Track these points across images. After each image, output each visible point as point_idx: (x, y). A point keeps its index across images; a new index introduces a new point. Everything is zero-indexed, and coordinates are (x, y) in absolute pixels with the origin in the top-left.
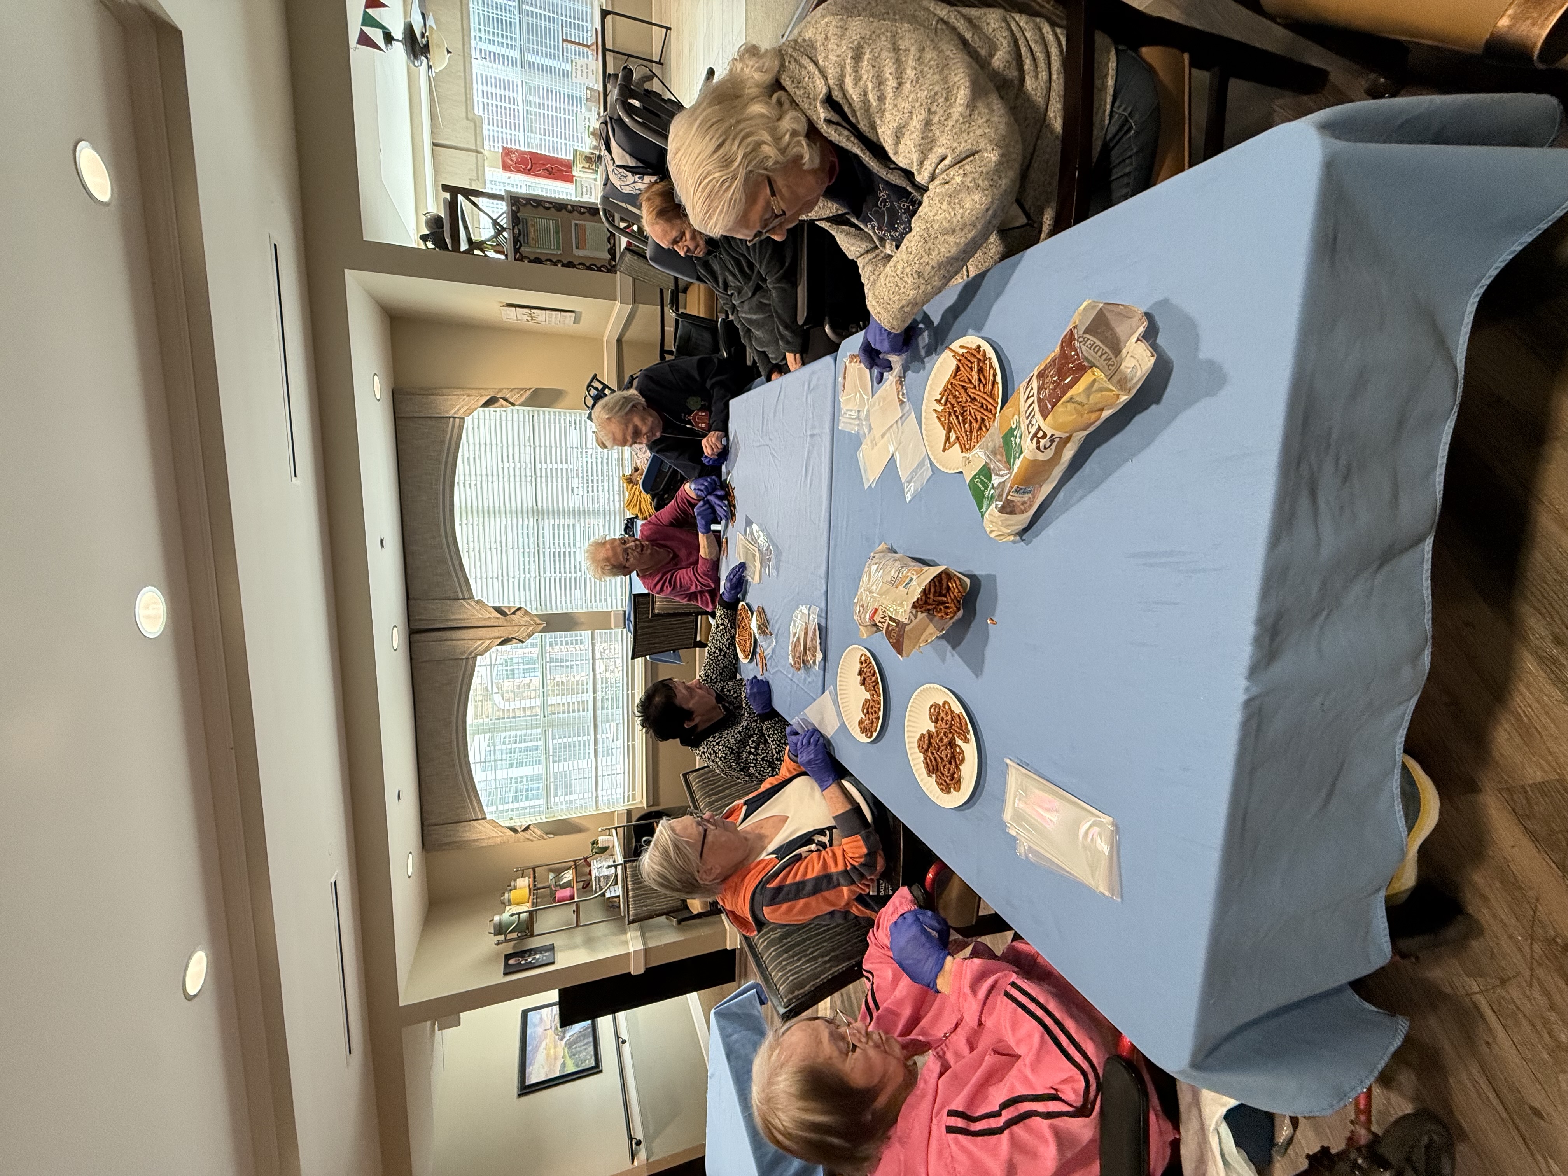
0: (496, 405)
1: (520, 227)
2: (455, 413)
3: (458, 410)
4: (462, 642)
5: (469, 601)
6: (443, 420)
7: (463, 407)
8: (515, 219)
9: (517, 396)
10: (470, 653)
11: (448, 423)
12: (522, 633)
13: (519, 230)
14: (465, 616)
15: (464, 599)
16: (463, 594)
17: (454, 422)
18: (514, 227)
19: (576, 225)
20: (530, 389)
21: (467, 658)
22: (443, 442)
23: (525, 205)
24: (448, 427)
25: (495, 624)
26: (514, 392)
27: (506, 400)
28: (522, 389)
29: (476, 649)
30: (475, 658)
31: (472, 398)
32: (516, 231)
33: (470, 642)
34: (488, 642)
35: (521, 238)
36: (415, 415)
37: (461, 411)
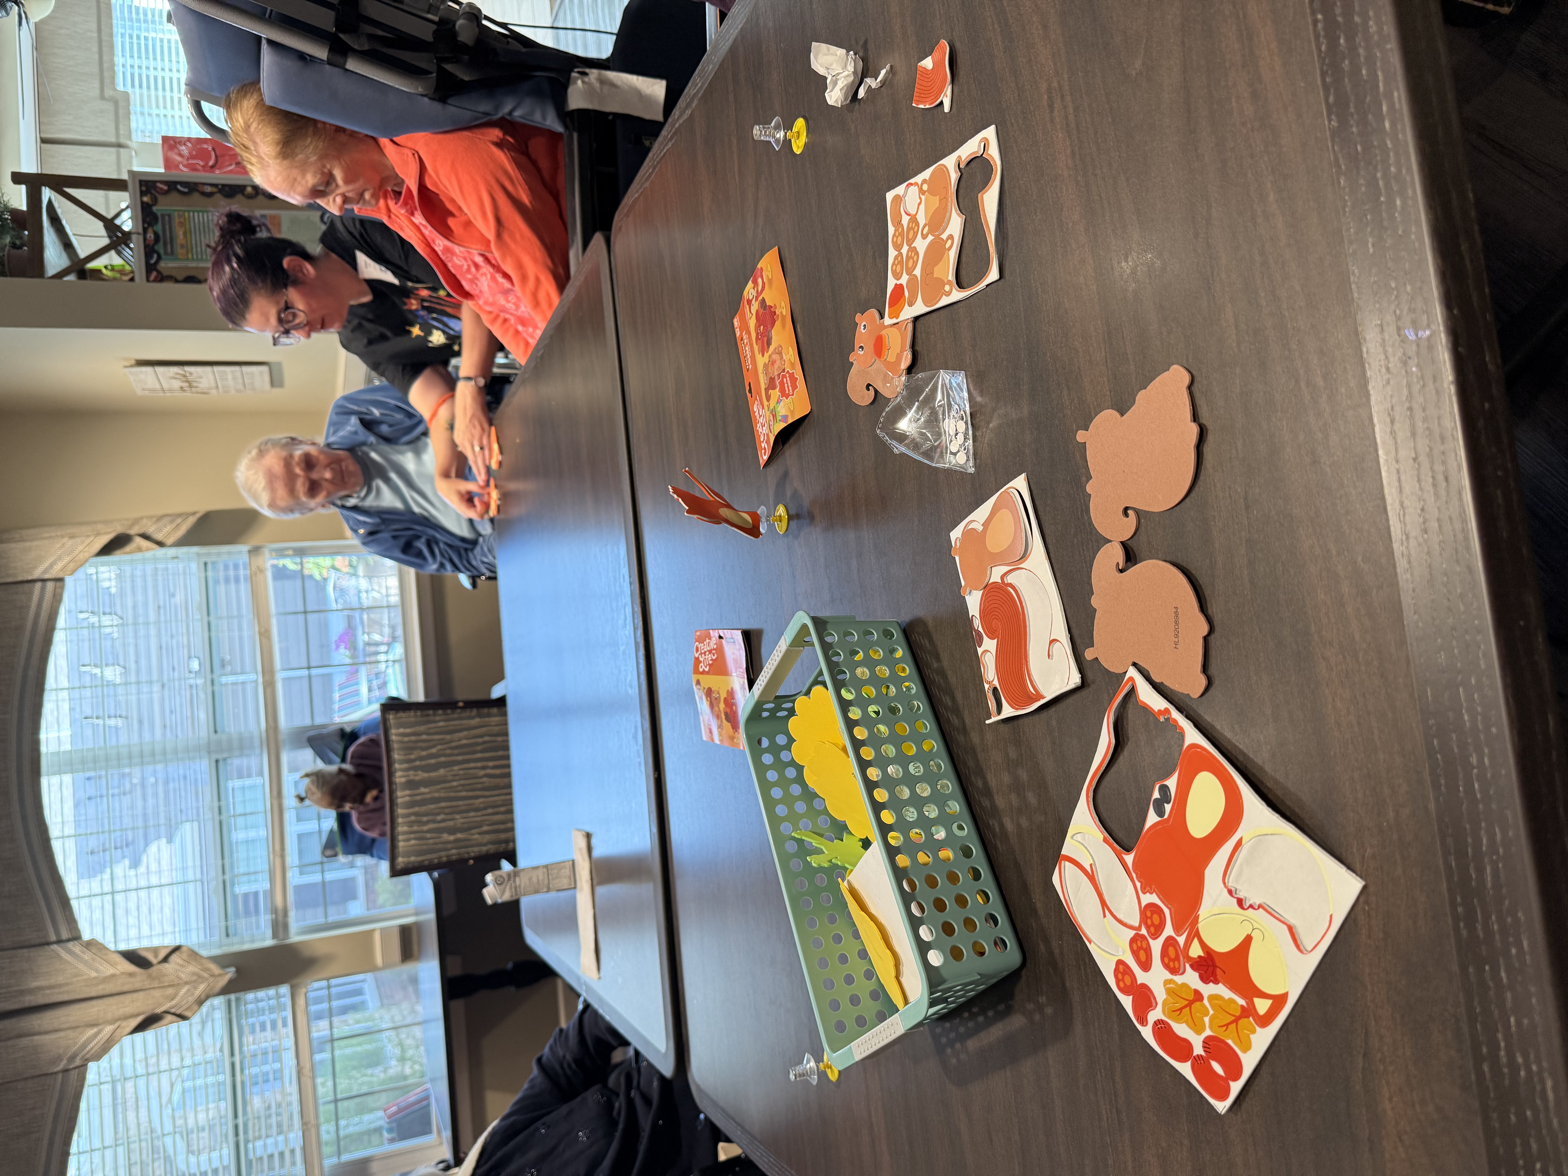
0: (128, 548)
1: (158, 227)
2: (45, 572)
3: (51, 566)
4: (53, 1036)
5: (70, 945)
6: (20, 588)
7: (60, 558)
8: (147, 215)
9: (169, 528)
10: (72, 1058)
11: (31, 593)
12: (183, 997)
13: (156, 234)
14: (60, 979)
15: (59, 942)
16: (57, 932)
17: (43, 589)
18: (145, 230)
20: (194, 513)
21: (66, 1071)
22: (20, 629)
23: (166, 193)
24: (30, 599)
25: (126, 988)
26: (166, 520)
27: (146, 537)
28: (180, 515)
29: (84, 1045)
30: (83, 1067)
31: (78, 540)
32: (150, 235)
33: (71, 1034)
34: (108, 1029)
35: (160, 248)
37: (57, 568)
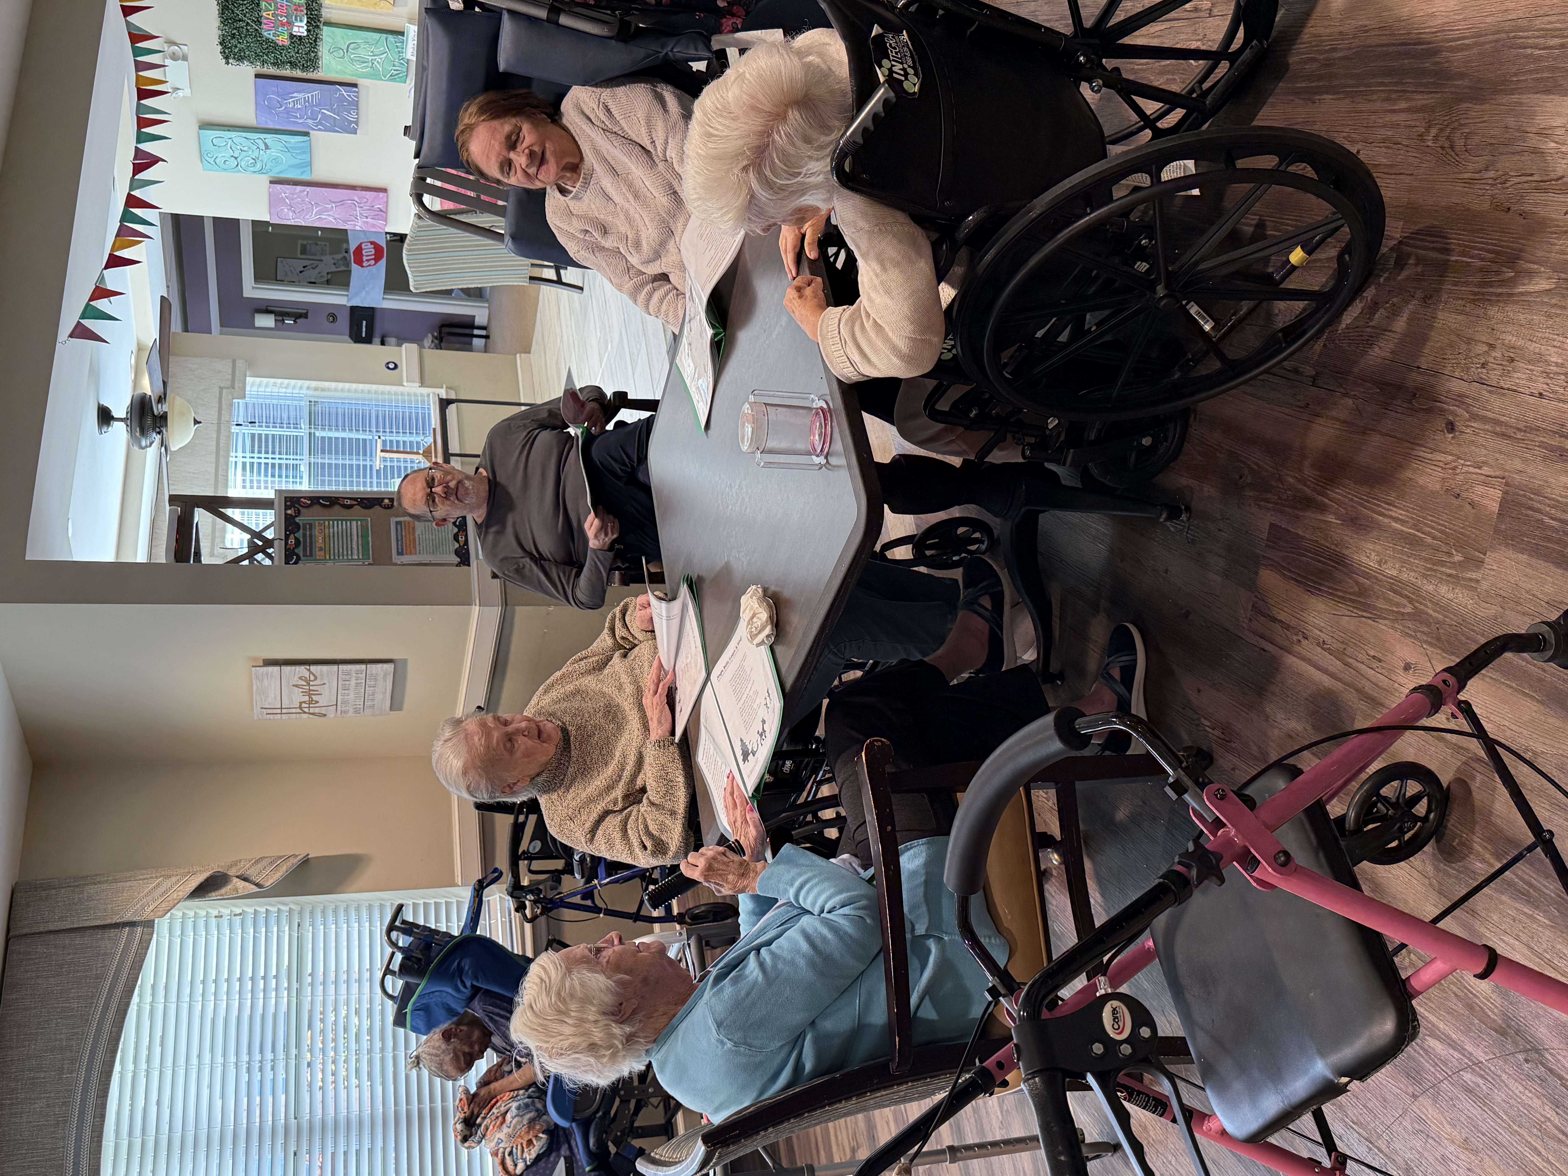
0: (224, 890)
1: (300, 535)
7: (153, 899)
8: (290, 525)
9: (269, 869)
11: (118, 937)
13: (297, 539)
17: (131, 933)
18: (287, 537)
19: (397, 523)
23: (309, 506)
24: (116, 945)
26: (265, 863)
27: (244, 881)
28: (279, 857)
31: (174, 879)
32: (292, 541)
35: (300, 551)
36: (52, 927)
37: (148, 910)
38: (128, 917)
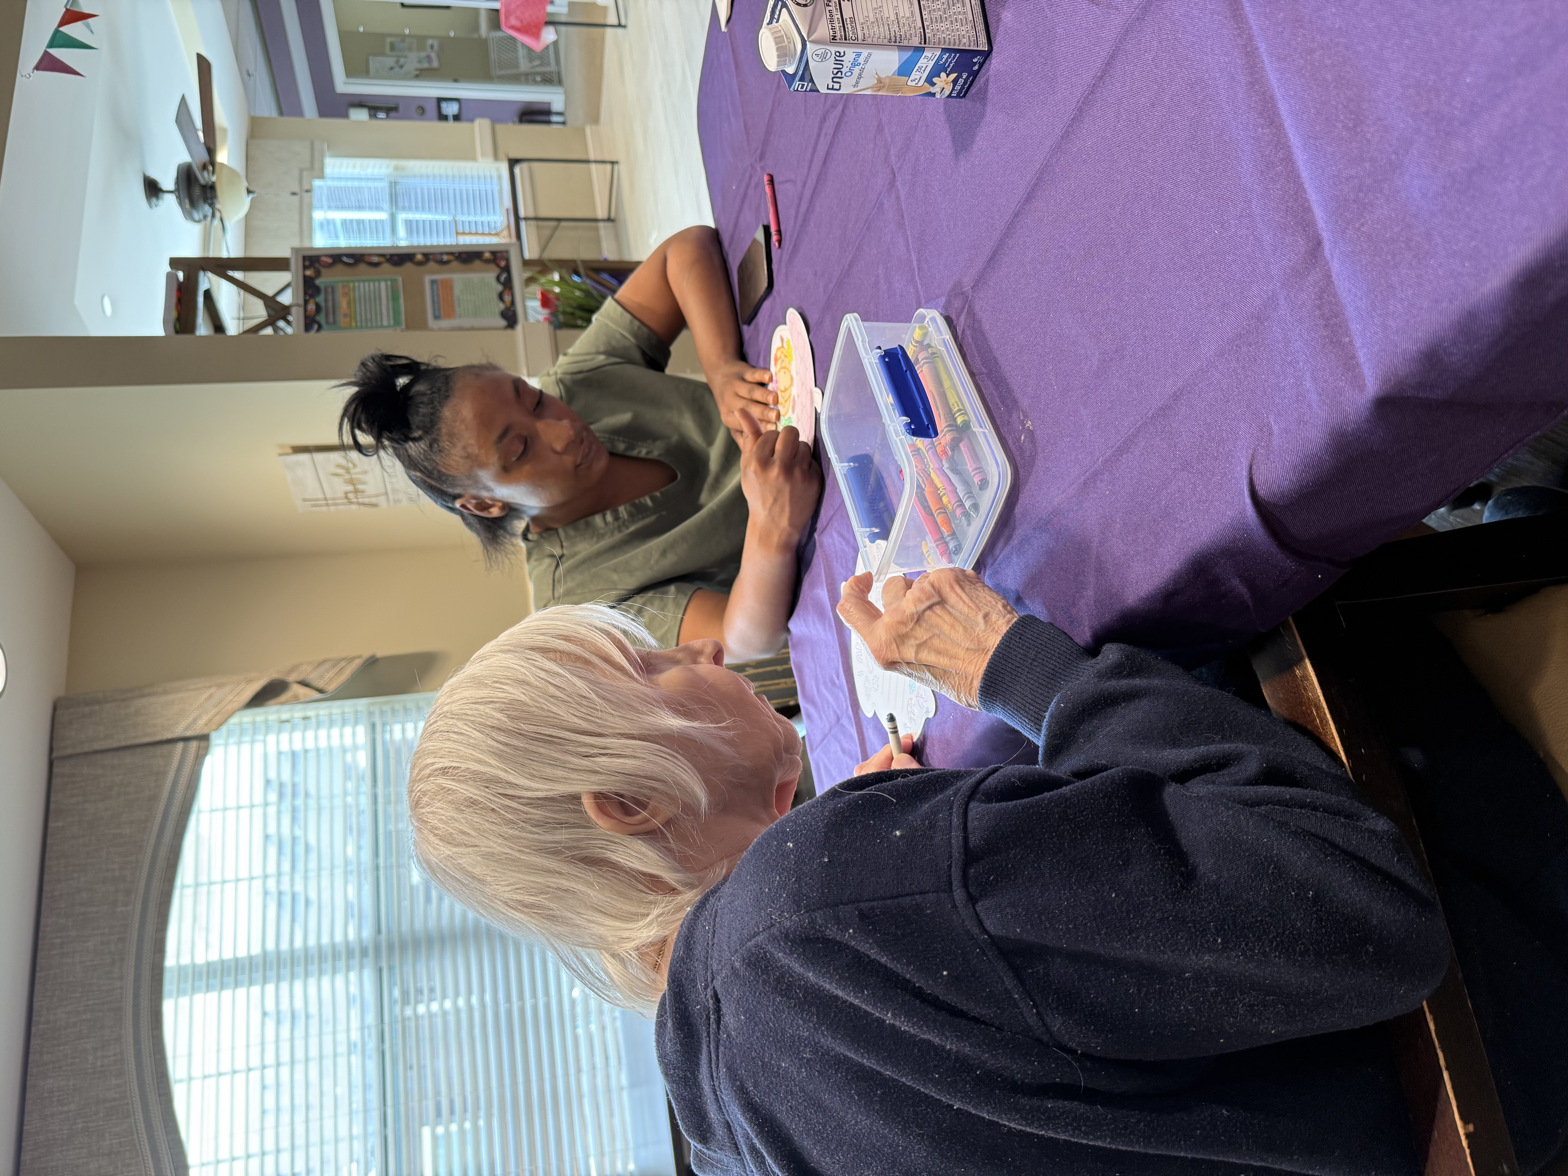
0: (283, 697)
1: (320, 299)
2: (187, 728)
3: (195, 721)
6: (159, 750)
7: (206, 711)
8: (310, 288)
9: (330, 675)
11: (171, 753)
17: (184, 751)
18: (306, 302)
19: (433, 282)
20: (359, 657)
22: (153, 799)
24: (168, 765)
26: (327, 665)
28: (343, 658)
31: (228, 690)
32: (311, 307)
35: (321, 318)
36: (97, 746)
37: (201, 722)
38: (179, 731)
